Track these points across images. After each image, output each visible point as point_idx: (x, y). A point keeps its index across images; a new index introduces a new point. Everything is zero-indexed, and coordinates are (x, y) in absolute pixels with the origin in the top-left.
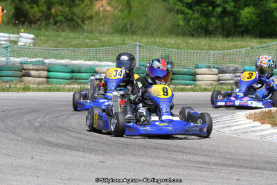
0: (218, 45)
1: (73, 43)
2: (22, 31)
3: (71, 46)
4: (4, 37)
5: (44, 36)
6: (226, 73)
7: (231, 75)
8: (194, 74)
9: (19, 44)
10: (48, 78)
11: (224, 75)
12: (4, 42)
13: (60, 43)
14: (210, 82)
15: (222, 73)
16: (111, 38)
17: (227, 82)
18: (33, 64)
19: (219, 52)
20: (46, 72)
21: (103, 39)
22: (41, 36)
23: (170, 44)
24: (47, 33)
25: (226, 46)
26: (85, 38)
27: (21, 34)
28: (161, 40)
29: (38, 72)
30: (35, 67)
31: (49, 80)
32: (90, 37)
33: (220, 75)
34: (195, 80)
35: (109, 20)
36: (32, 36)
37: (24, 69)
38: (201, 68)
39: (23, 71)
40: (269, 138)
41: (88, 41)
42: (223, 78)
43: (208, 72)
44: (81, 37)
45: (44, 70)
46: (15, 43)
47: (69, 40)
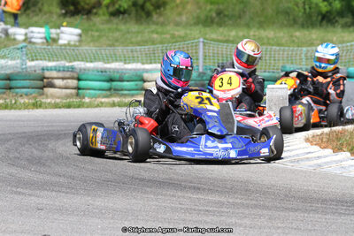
0: (335, 39)
1: (134, 40)
2: (65, 24)
3: (132, 43)
4: (39, 33)
5: (97, 31)
9: (61, 42)
10: (78, 88)
12: (39, 41)
13: (117, 41)
16: (188, 32)
18: (59, 71)
20: (75, 82)
21: (177, 33)
22: (92, 30)
23: (269, 39)
24: (102, 27)
25: (345, 39)
26: (153, 32)
27: (62, 28)
28: (257, 33)
29: (65, 81)
30: (60, 75)
31: (80, 91)
32: (160, 30)
35: (189, 7)
36: (78, 31)
37: (45, 78)
39: (45, 80)
40: (325, 169)
41: (155, 36)
44: (147, 31)
45: (72, 78)
46: (55, 41)
47: (129, 36)
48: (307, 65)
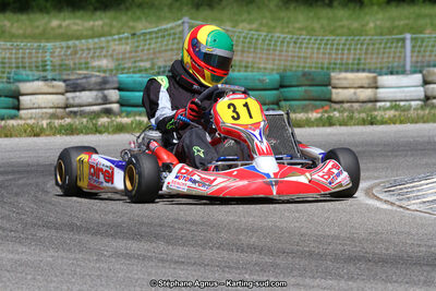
6: (84, 90)
7: (94, 93)
8: (16, 95)
11: (78, 94)
14: (51, 111)
15: (75, 91)
17: (87, 109)
19: (64, 44)
33: (69, 95)
34: (18, 108)
38: (28, 81)
42: (77, 101)
43: (46, 89)
48: (53, 70)
